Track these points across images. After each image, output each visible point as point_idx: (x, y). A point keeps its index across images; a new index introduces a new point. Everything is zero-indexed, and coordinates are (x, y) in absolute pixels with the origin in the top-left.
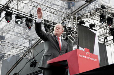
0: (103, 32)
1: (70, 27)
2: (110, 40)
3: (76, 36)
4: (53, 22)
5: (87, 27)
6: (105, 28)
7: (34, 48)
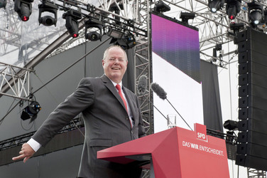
0: (211, 30)
1: (130, 20)
2: (229, 54)
3: (144, 42)
4: (88, 6)
5: (174, 20)
6: (218, 21)
7: (32, 70)
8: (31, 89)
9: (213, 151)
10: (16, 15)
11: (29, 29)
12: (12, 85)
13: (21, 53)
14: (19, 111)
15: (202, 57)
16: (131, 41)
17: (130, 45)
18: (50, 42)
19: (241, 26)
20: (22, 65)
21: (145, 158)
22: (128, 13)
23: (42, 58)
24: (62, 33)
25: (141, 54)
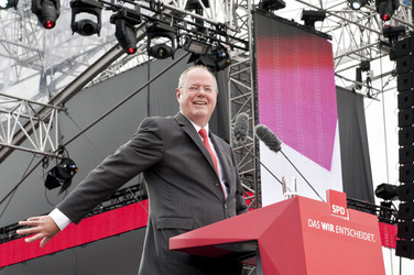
0: (353, 39)
1: (220, 24)
2: (382, 76)
3: (244, 60)
5: (292, 23)
6: (364, 23)
7: (62, 108)
8: (61, 138)
9: (358, 234)
10: (34, 20)
11: (57, 42)
12: (30, 132)
13: (43, 81)
14: (41, 174)
15: (339, 82)
16: (222, 58)
17: (221, 64)
18: (91, 62)
19: (401, 31)
20: (45, 100)
21: (247, 248)
22: (216, 13)
23: (77, 89)
24: (110, 47)
25: (238, 80)
